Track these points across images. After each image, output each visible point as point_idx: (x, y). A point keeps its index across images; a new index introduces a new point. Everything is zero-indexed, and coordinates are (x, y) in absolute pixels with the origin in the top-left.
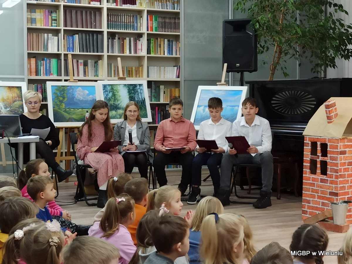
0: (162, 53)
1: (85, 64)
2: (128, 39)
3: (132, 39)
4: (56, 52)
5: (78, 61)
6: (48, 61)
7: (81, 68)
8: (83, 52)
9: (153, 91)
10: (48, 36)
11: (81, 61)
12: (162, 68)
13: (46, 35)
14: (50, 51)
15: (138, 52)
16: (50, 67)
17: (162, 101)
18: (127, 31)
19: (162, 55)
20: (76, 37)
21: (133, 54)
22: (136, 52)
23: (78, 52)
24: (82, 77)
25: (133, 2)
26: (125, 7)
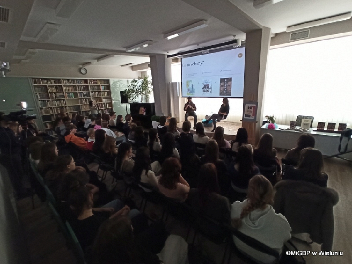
1: (86, 100)
3: (98, 93)
8: (85, 97)
17: (108, 107)
18: (96, 91)
19: (106, 96)
20: (82, 93)
21: (98, 97)
23: (83, 97)
24: (85, 104)
25: (97, 83)
26: (94, 84)
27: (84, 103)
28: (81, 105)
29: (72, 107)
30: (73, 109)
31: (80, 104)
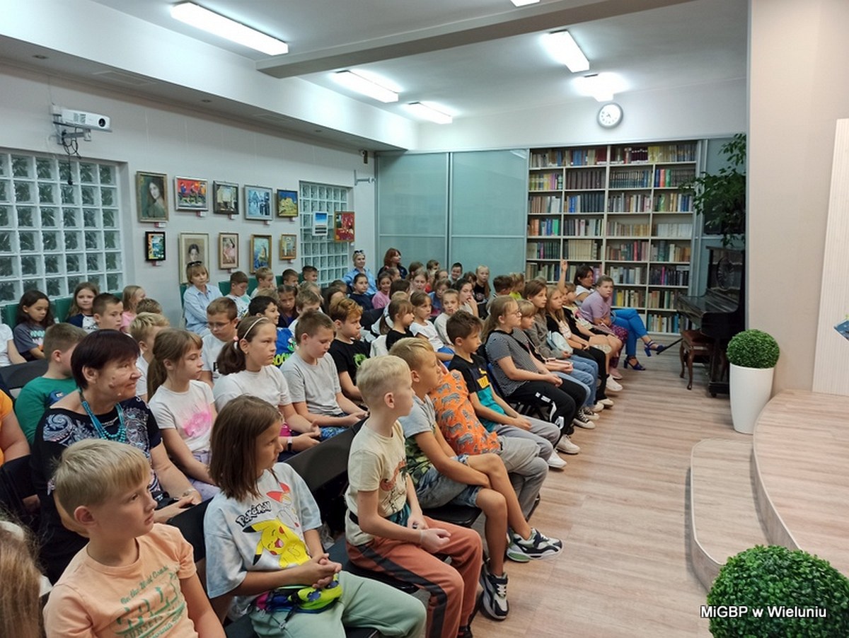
0: (674, 209)
1: (587, 224)
2: (635, 196)
3: (639, 196)
4: (558, 213)
5: (580, 221)
6: (550, 222)
7: (583, 227)
8: (585, 212)
9: (661, 250)
10: (551, 198)
11: (583, 221)
12: (675, 225)
13: (549, 198)
14: (553, 212)
15: (645, 209)
16: (551, 227)
17: (671, 261)
18: (635, 189)
19: (674, 212)
20: (579, 197)
21: (639, 212)
22: (642, 209)
23: (579, 212)
24: (582, 236)
25: (644, 157)
26: (634, 163)
27: (579, 235)
28: (565, 240)
29: (536, 244)
30: (539, 251)
31: (562, 237)
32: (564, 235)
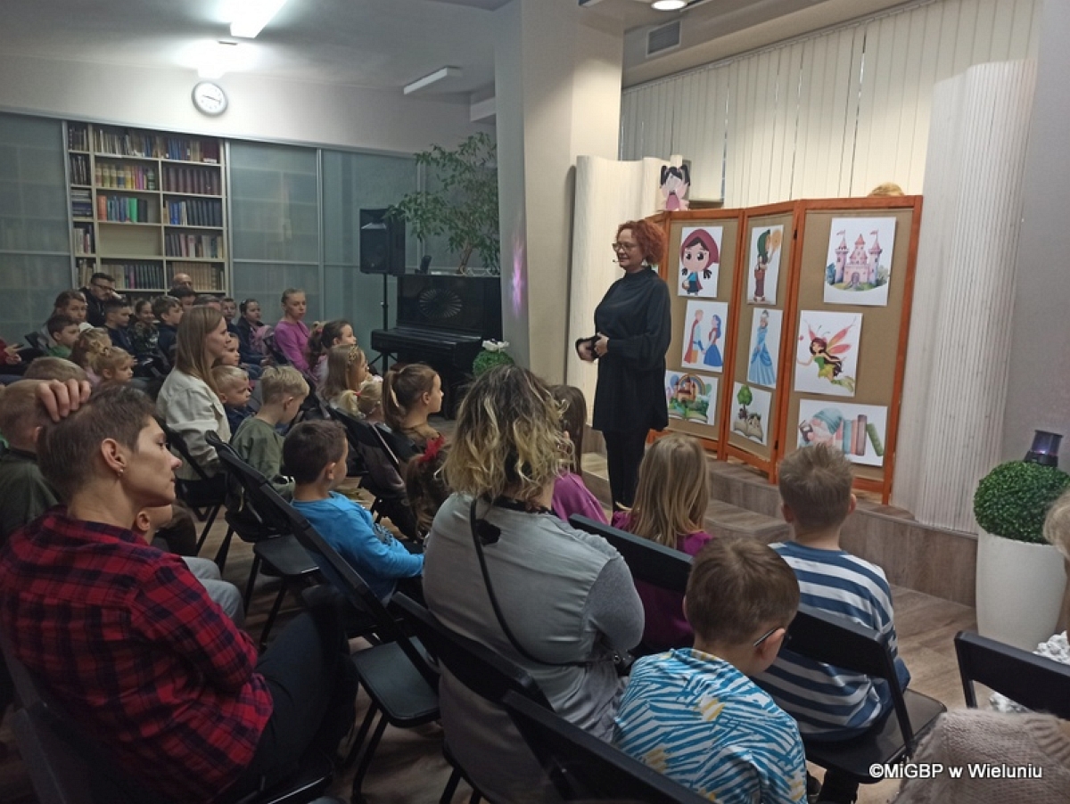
1: (199, 241)
5: (186, 238)
7: (192, 246)
8: (194, 224)
11: (192, 237)
20: (183, 204)
23: (185, 225)
24: (192, 257)
27: (188, 255)
28: (169, 262)
29: (122, 267)
30: (127, 277)
31: (164, 258)
32: (166, 255)
